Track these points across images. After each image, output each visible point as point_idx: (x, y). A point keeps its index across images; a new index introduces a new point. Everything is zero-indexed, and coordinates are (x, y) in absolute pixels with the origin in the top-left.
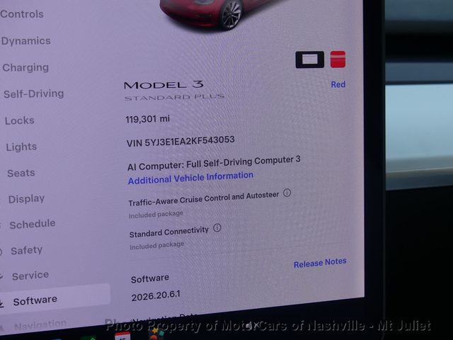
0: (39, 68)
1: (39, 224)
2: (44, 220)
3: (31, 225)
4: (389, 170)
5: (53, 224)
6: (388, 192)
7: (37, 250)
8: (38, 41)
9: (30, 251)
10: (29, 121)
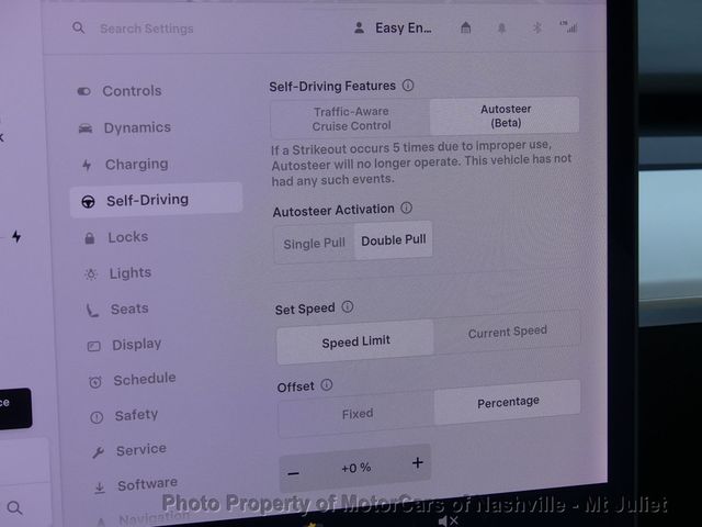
0: (155, 165)
1: (154, 379)
2: (160, 373)
3: (143, 380)
4: (643, 298)
5: (172, 378)
6: (642, 328)
7: (150, 415)
8: (154, 128)
9: (141, 416)
10: (140, 237)
